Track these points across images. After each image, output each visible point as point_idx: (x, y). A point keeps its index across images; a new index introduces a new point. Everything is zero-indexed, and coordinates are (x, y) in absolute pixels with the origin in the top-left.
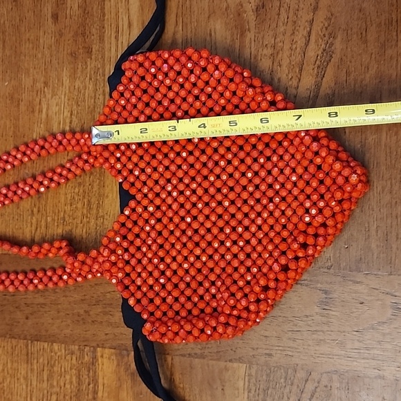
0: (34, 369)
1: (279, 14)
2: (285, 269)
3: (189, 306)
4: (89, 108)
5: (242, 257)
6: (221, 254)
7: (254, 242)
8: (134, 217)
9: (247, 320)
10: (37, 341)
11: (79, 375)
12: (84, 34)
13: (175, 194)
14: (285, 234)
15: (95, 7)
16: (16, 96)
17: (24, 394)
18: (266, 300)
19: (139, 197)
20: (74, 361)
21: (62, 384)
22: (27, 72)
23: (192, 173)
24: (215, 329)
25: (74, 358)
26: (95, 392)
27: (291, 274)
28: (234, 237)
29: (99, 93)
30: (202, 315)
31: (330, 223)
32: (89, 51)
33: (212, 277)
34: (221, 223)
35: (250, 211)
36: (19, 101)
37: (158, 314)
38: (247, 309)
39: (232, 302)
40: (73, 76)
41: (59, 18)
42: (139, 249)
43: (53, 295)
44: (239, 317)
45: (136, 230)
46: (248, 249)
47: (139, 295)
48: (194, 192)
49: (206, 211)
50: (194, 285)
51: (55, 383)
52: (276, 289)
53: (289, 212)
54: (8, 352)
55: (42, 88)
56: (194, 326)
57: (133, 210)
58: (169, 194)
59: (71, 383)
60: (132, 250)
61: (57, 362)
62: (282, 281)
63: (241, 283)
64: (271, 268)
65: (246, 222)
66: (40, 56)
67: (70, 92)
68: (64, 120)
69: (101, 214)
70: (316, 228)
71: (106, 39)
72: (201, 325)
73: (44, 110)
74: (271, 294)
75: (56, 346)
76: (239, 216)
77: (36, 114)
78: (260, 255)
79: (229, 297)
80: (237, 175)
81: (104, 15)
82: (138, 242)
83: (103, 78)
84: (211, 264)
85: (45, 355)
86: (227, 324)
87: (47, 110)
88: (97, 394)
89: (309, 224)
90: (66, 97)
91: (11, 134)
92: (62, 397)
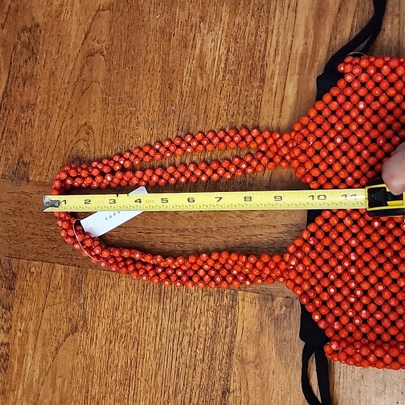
0: (166, 309)
4: (248, 45)
11: (216, 317)
16: (168, 30)
17: (153, 334)
20: (212, 303)
21: (197, 326)
22: (182, 7)
25: (212, 300)
26: (233, 336)
29: (262, 30)
36: (170, 36)
40: (234, 12)
43: (193, 235)
51: (189, 325)
54: (138, 290)
55: (198, 23)
59: (207, 325)
61: (192, 303)
67: (228, 28)
68: (220, 57)
73: (198, 46)
77: (189, 50)
83: (267, 15)
85: (180, 294)
87: (202, 45)
88: (235, 337)
90: (224, 34)
91: (159, 69)
92: (195, 339)
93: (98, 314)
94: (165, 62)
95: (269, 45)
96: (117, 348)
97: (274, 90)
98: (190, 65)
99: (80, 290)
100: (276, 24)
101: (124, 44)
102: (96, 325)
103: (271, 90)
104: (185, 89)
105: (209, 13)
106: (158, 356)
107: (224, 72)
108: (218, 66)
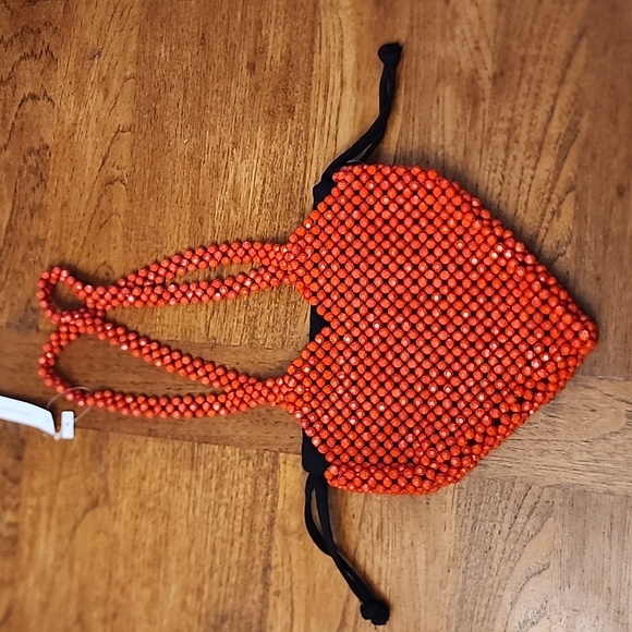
0: (200, 476)
1: (519, 85)
2: (496, 423)
3: (380, 452)
5: (447, 404)
6: (423, 399)
7: (462, 389)
8: (326, 347)
9: (447, 475)
10: (206, 443)
11: (256, 484)
12: (285, 90)
13: (377, 326)
14: (500, 385)
15: (302, 59)
18: (470, 455)
19: (334, 325)
20: (250, 467)
21: (234, 494)
22: (213, 131)
23: (399, 304)
24: (409, 481)
25: (251, 464)
26: (275, 504)
27: (501, 429)
28: (440, 381)
29: (300, 159)
30: (395, 465)
31: (552, 379)
32: (291, 111)
33: (410, 424)
34: (427, 365)
35: (462, 355)
36: (200, 163)
37: (345, 458)
38: (448, 463)
39: (432, 453)
40: (269, 138)
41: (256, 69)
42: (328, 382)
44: (437, 471)
45: (327, 361)
46: (455, 397)
47: (324, 435)
48: (399, 326)
49: (412, 350)
50: (388, 430)
51: (225, 493)
52: (482, 445)
53: (507, 362)
54: (168, 456)
55: (231, 150)
56: (386, 475)
57: (327, 339)
58: (370, 325)
59: (245, 493)
60: (320, 383)
61: (229, 468)
62: (490, 436)
63: (444, 434)
64: (480, 421)
65: (456, 367)
66: (230, 111)
68: (255, 189)
69: (293, 299)
70: (536, 382)
71: (312, 97)
72: (394, 475)
73: (231, 176)
74: (476, 448)
75: (229, 450)
76: (449, 359)
77: (221, 180)
78: (468, 405)
79: (429, 447)
80: (451, 313)
81: (312, 70)
82: (327, 375)
84: (410, 409)
85: (215, 459)
86: (424, 478)
87: (235, 175)
89: (528, 378)
90: (259, 162)
91: (188, 200)
92: (232, 510)
93: (121, 485)
94: (195, 192)
95: (308, 175)
96: (145, 523)
98: (224, 197)
99: (100, 457)
101: (148, 172)
102: (120, 497)
104: (217, 224)
106: (192, 530)
107: (261, 205)
108: (254, 198)
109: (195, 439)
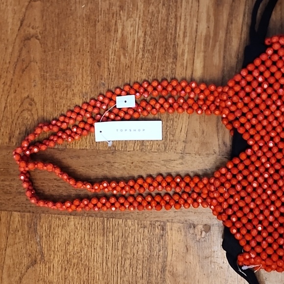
0: (109, 241)
4: (162, 29)
10: (113, 218)
11: (151, 244)
16: (93, 17)
17: (100, 260)
25: (146, 231)
29: (172, 17)
36: (95, 22)
51: (129, 251)
54: (85, 228)
55: (118, 12)
61: (130, 234)
68: (139, 40)
73: (120, 31)
75: (130, 222)
77: (112, 34)
83: (175, 4)
85: (120, 228)
87: (123, 30)
88: (167, 258)
90: (141, 20)
91: (88, 49)
92: (135, 262)
93: (53, 248)
94: (93, 44)
95: (178, 28)
96: (72, 273)
97: (185, 65)
98: (115, 46)
99: (35, 231)
100: (183, 11)
101: (56, 30)
102: (52, 257)
103: (182, 65)
104: (111, 66)
105: (126, 3)
106: (106, 277)
107: (143, 51)
108: (138, 46)
109: (104, 215)
